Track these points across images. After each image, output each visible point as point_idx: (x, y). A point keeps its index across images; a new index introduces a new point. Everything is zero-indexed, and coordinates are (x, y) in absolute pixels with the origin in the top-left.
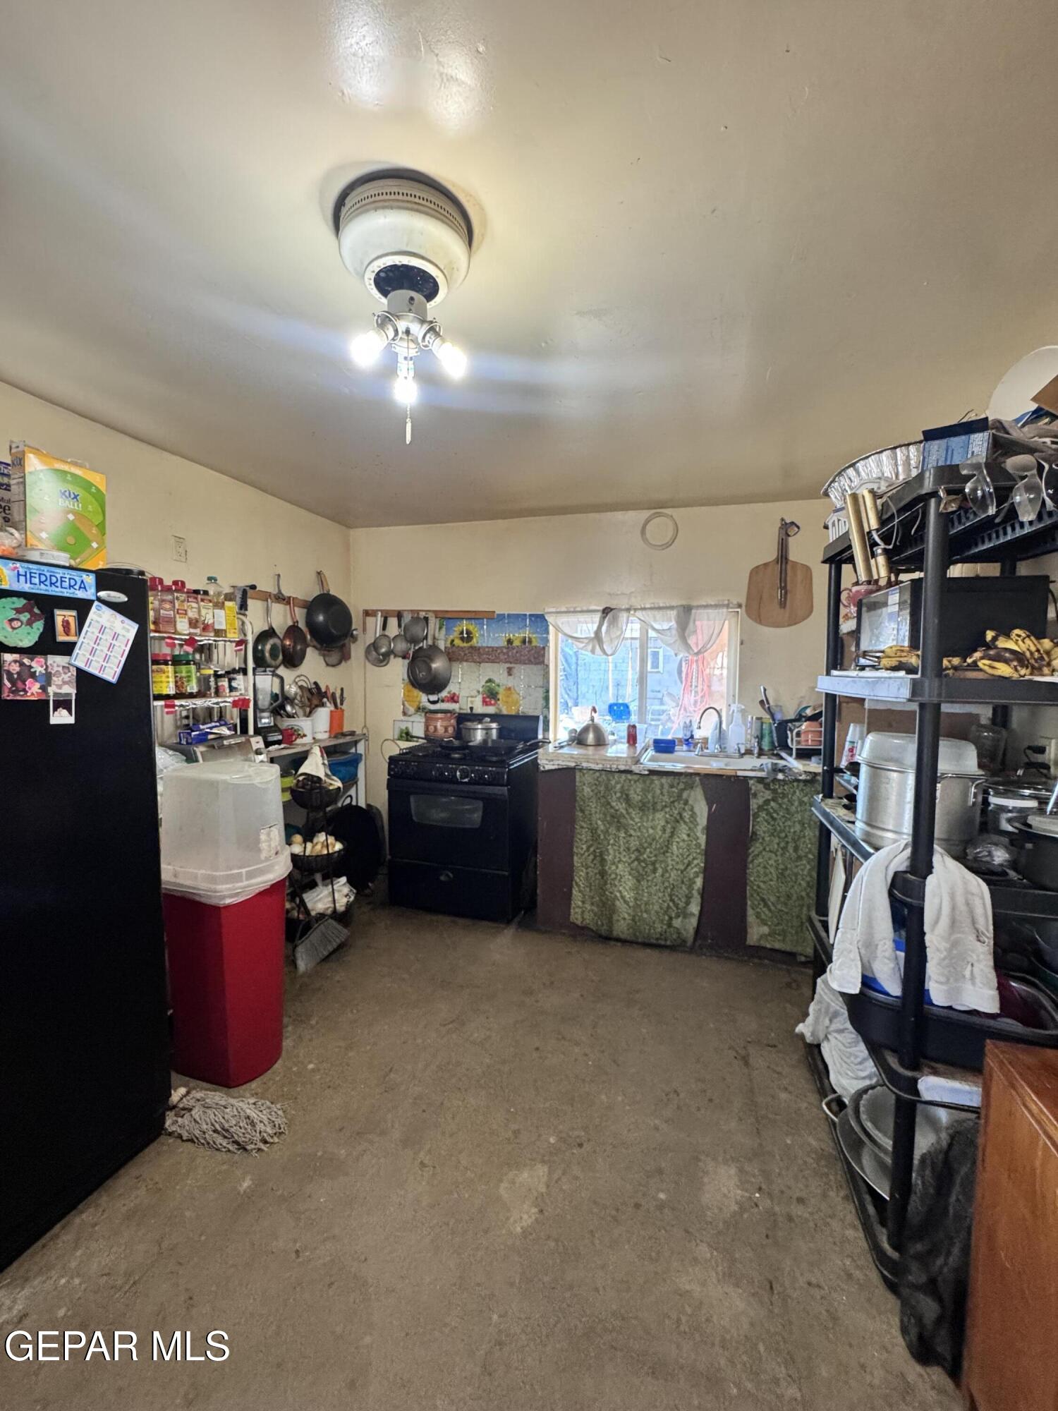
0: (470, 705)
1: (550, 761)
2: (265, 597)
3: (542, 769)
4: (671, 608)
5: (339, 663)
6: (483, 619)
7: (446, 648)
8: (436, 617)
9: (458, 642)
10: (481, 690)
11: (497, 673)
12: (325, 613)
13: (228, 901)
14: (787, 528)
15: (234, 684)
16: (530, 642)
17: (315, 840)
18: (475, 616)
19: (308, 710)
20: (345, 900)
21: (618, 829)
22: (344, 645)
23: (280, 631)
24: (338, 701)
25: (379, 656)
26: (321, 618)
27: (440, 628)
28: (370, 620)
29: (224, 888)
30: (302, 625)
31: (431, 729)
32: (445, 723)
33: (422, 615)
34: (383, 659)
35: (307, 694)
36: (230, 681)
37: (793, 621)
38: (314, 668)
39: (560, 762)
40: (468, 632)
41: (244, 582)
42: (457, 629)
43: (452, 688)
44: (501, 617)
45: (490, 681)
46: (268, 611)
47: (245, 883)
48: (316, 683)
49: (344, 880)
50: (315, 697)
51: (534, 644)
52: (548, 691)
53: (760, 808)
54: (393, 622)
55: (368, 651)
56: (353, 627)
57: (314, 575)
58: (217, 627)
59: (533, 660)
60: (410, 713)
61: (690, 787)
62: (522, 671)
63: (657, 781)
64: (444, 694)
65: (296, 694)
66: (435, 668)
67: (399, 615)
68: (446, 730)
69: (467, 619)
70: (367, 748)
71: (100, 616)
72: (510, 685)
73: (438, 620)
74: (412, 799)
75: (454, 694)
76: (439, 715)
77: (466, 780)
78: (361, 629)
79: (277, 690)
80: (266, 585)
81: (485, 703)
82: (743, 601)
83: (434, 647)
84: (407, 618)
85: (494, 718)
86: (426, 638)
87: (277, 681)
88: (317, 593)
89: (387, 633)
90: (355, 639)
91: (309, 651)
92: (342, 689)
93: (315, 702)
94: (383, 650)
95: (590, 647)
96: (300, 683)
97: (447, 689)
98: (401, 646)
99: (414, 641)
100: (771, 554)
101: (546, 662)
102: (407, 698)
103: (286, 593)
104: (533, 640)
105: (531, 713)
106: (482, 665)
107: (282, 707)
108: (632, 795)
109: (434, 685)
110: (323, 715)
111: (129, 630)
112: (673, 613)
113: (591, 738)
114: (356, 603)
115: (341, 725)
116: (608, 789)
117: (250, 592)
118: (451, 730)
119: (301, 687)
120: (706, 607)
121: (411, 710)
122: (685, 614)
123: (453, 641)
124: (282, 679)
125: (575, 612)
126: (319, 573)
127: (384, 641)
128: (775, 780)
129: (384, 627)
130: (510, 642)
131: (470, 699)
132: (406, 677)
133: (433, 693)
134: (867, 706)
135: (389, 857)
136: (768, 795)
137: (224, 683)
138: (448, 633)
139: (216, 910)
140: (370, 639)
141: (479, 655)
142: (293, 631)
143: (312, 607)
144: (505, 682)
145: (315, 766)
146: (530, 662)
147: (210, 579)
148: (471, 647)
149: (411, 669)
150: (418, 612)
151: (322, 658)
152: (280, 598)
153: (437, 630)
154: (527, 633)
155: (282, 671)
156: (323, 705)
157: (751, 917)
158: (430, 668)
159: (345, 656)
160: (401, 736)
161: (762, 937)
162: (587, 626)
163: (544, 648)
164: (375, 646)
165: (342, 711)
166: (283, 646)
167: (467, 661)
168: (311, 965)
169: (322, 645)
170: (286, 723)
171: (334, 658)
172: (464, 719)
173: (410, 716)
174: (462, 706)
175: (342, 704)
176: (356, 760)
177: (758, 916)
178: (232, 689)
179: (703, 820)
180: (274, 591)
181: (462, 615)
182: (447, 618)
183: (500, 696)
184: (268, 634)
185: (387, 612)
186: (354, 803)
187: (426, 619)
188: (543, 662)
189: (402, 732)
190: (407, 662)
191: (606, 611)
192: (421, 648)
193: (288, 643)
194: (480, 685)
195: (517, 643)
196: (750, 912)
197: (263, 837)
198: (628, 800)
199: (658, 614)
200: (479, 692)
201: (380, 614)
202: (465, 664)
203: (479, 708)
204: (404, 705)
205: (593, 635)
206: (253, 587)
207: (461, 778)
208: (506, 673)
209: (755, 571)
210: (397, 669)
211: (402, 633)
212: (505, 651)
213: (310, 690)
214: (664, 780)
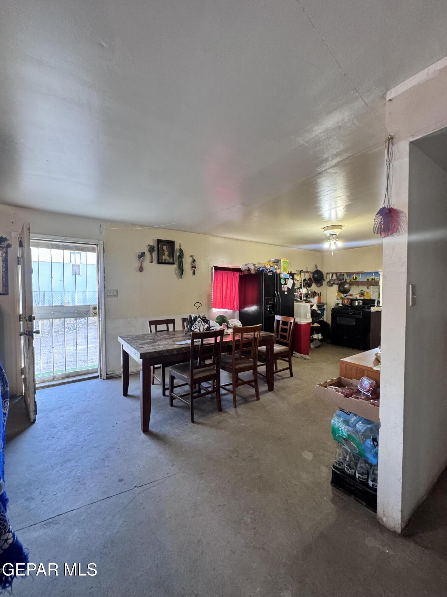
0: (356, 297)
1: (374, 309)
2: (305, 272)
3: (372, 311)
5: (320, 286)
6: (360, 274)
7: (349, 282)
8: (346, 274)
9: (352, 280)
10: (359, 293)
11: (364, 288)
12: (317, 275)
13: (303, 324)
15: (300, 290)
16: (374, 279)
17: (314, 324)
18: (358, 273)
19: (313, 297)
20: (321, 337)
22: (321, 282)
23: (307, 280)
24: (320, 295)
25: (330, 284)
26: (316, 276)
27: (348, 277)
28: (328, 275)
29: (302, 321)
30: (312, 278)
31: (343, 302)
32: (347, 301)
33: (343, 273)
34: (331, 285)
35: (312, 294)
36: (299, 289)
38: (314, 287)
39: (377, 310)
40: (356, 277)
41: (300, 270)
42: (352, 277)
43: (351, 292)
44: (365, 273)
45: (362, 290)
46: (305, 275)
47: (305, 321)
48: (314, 291)
49: (320, 334)
50: (314, 294)
51: (376, 280)
52: (379, 293)
54: (334, 275)
55: (327, 283)
56: (324, 277)
57: (315, 266)
58: (297, 280)
59: (375, 284)
60: (339, 299)
62: (372, 288)
64: (348, 294)
65: (310, 293)
66: (346, 287)
67: (336, 274)
68: (347, 303)
69: (355, 274)
70: (327, 307)
71: (290, 280)
72: (368, 291)
73: (347, 275)
74: (337, 318)
75: (351, 294)
76: (346, 299)
77: (351, 314)
78: (326, 277)
79: (307, 293)
80: (305, 270)
81: (360, 296)
83: (346, 282)
84: (338, 274)
85: (361, 300)
86: (343, 279)
87: (307, 290)
88: (315, 270)
89: (333, 278)
90: (324, 280)
91: (313, 283)
92: (321, 293)
93: (315, 295)
94: (332, 283)
96: (311, 291)
97: (350, 292)
98: (336, 282)
99: (340, 280)
101: (379, 285)
102: (338, 295)
103: (309, 271)
104: (375, 279)
105: (374, 299)
106: (359, 286)
107: (307, 296)
109: (345, 291)
110: (316, 298)
111: (292, 281)
114: (324, 271)
115: (320, 301)
117: (302, 272)
118: (349, 303)
119: (311, 292)
121: (339, 298)
123: (351, 280)
124: (308, 290)
126: (316, 265)
127: (332, 280)
129: (332, 277)
130: (368, 279)
131: (356, 295)
132: (338, 290)
133: (345, 294)
135: (331, 332)
137: (298, 290)
138: (349, 278)
139: (300, 325)
140: (328, 280)
141: (358, 284)
142: (310, 279)
143: (314, 273)
144: (366, 291)
145: (315, 308)
146: (374, 285)
147: (296, 271)
148: (357, 281)
149: (339, 287)
150: (341, 273)
151: (316, 285)
152: (307, 272)
153: (347, 277)
154: (373, 277)
155: (307, 288)
156: (316, 296)
158: (344, 287)
159: (322, 285)
160: (336, 305)
163: (378, 281)
164: (329, 282)
165: (321, 298)
166: (308, 283)
167: (355, 285)
168: (314, 347)
169: (316, 282)
170: (308, 299)
171: (319, 285)
172: (353, 300)
173: (339, 300)
174: (354, 297)
175: (321, 296)
176: (324, 309)
178: (300, 291)
180: (306, 271)
181: (353, 273)
182: (349, 274)
183: (365, 295)
184: (305, 280)
185: (333, 273)
186: (323, 320)
187: (344, 274)
188: (378, 285)
189: (336, 304)
190: (338, 286)
192: (342, 282)
193: (309, 282)
194: (359, 291)
195: (370, 280)
197: (308, 315)
200: (358, 293)
201: (331, 274)
202: (354, 286)
203: (358, 297)
204: (337, 297)
206: (302, 270)
207: (350, 313)
208: (367, 288)
210: (335, 287)
211: (337, 278)
212: (366, 282)
213: (313, 293)
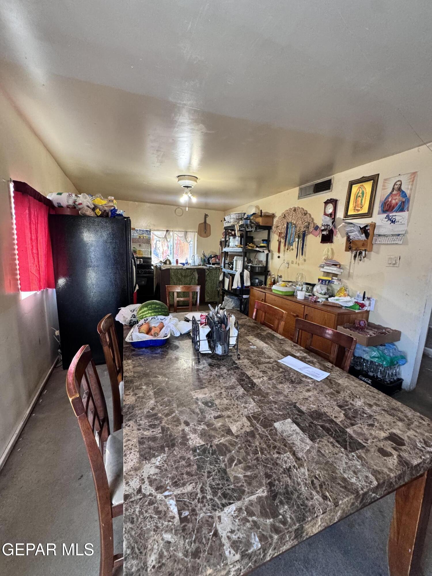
4: (183, 231)
11: (136, 246)
14: (206, 216)
21: (180, 282)
37: (207, 236)
39: (166, 268)
44: (137, 230)
45: (134, 248)
51: (147, 238)
53: (207, 275)
61: (194, 271)
62: (144, 245)
63: (188, 271)
72: (140, 249)
82: (197, 231)
95: (163, 240)
100: (203, 221)
105: (147, 256)
108: (183, 274)
112: (183, 233)
113: (168, 262)
116: (177, 273)
120: (191, 232)
122: (186, 232)
125: (159, 230)
128: (210, 269)
130: (140, 237)
134: (229, 253)
136: (209, 272)
146: (146, 243)
154: (145, 235)
157: (206, 297)
161: (208, 300)
162: (162, 234)
163: (150, 239)
177: (207, 296)
179: (197, 278)
183: (138, 252)
188: (150, 243)
191: (167, 231)
195: (142, 238)
196: (206, 295)
198: (182, 275)
199: (180, 233)
205: (164, 237)
208: (139, 246)
209: (200, 224)
212: (139, 240)
214: (189, 270)
